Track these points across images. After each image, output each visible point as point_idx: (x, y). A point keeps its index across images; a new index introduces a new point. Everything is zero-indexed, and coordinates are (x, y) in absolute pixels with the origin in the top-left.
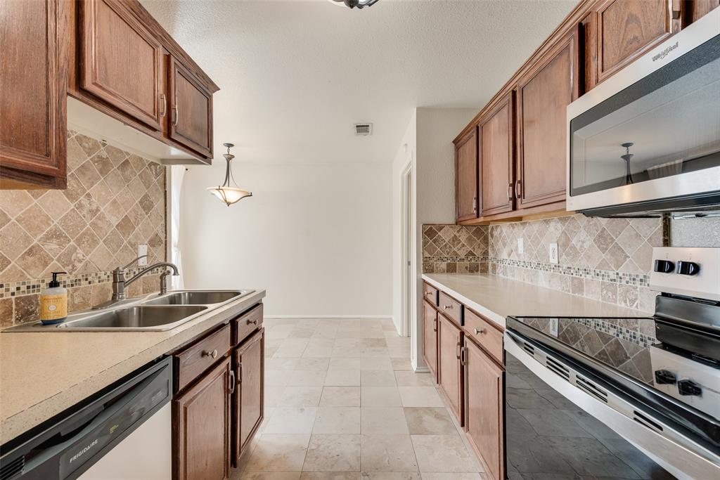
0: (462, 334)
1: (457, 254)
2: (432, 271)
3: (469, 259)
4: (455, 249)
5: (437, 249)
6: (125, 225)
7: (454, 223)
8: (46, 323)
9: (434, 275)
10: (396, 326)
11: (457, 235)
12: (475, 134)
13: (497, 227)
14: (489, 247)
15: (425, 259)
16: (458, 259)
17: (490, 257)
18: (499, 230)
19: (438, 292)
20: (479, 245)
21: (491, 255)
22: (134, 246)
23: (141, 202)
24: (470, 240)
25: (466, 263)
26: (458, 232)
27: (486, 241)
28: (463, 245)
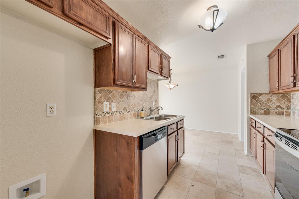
0: (264, 137)
1: (270, 107)
2: (255, 114)
3: (278, 109)
4: (269, 104)
5: (258, 104)
6: (151, 97)
7: (268, 92)
8: (141, 118)
9: (257, 115)
10: (239, 138)
11: (270, 98)
12: (277, 53)
13: (295, 94)
14: (291, 103)
15: (251, 108)
16: (271, 109)
17: (291, 108)
18: (296, 95)
19: (256, 122)
20: (284, 102)
21: (292, 107)
22: (152, 102)
23: (153, 91)
24: (278, 100)
25: (276, 111)
26: (271, 96)
27: (289, 100)
28: (274, 103)
